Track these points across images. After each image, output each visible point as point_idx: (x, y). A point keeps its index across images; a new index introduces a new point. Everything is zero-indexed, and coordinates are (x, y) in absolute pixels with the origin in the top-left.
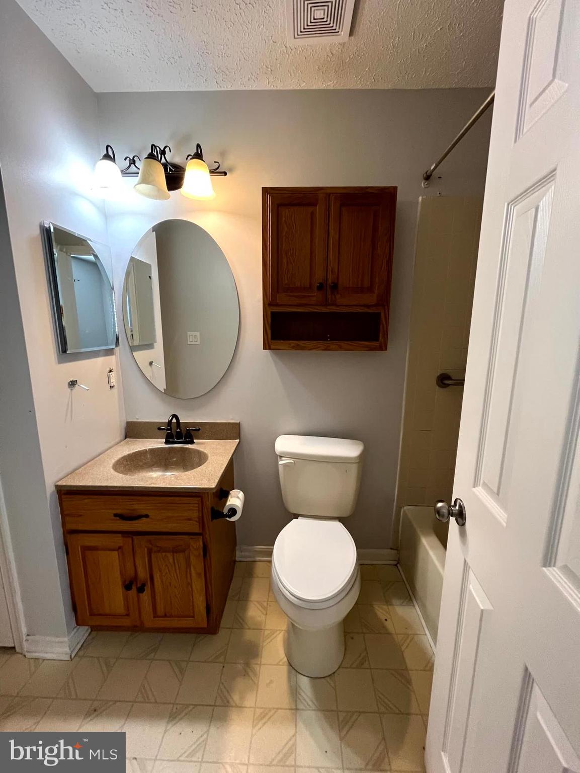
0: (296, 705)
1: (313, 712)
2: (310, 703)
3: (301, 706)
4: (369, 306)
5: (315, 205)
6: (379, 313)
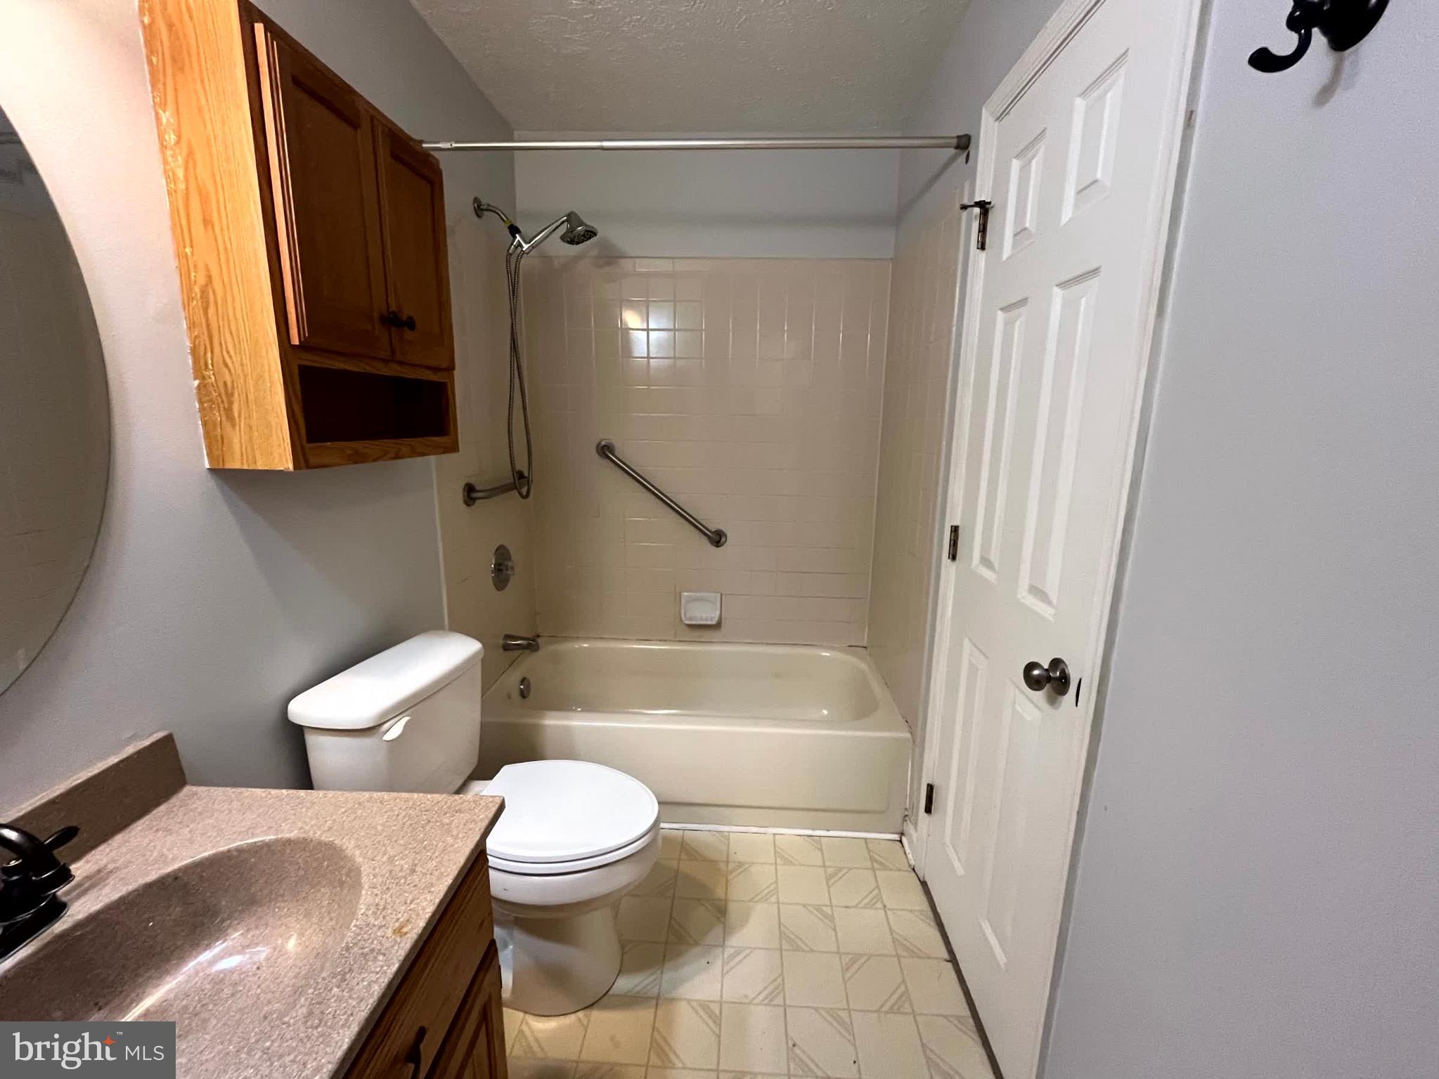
0: (652, 998)
2: (651, 978)
3: (655, 989)
4: (436, 369)
5: (355, 126)
6: (445, 384)
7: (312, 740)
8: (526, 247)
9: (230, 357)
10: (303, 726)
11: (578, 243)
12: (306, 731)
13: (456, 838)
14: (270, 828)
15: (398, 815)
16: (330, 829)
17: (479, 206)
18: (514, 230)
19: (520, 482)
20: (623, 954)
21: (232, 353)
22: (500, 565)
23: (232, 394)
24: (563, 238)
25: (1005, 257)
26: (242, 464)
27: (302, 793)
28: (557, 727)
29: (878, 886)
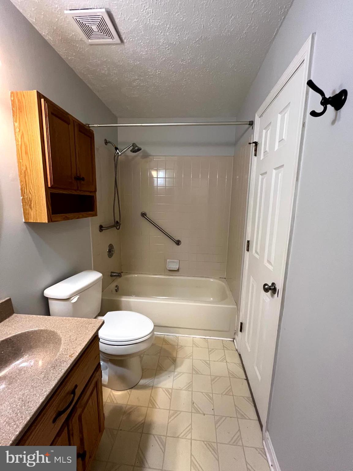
0: (151, 387)
1: (155, 380)
2: (151, 381)
3: (152, 384)
4: (91, 192)
5: (69, 124)
6: (93, 196)
7: (50, 301)
8: (120, 153)
9: (31, 190)
10: (48, 298)
11: (136, 152)
12: (49, 299)
13: (89, 331)
14: (37, 326)
15: (73, 324)
16: (54, 327)
17: (106, 142)
18: (116, 149)
19: (117, 224)
20: (143, 373)
21: (32, 189)
22: (110, 250)
23: (32, 201)
24: (131, 151)
25: (261, 159)
26: (33, 221)
27: (46, 317)
28: (126, 301)
29: (225, 355)
